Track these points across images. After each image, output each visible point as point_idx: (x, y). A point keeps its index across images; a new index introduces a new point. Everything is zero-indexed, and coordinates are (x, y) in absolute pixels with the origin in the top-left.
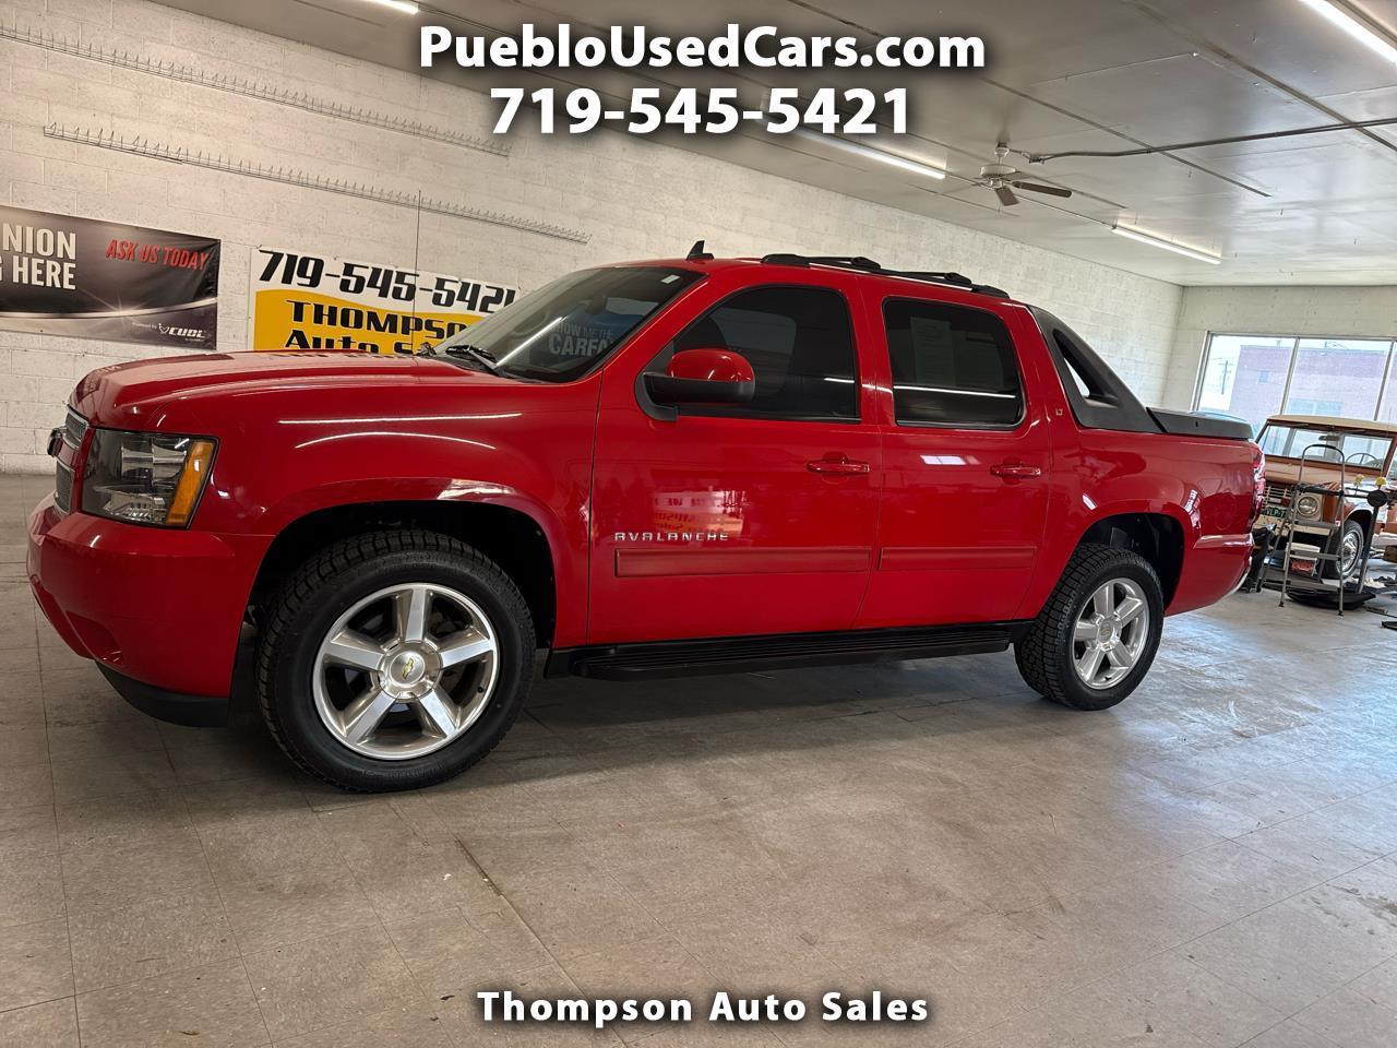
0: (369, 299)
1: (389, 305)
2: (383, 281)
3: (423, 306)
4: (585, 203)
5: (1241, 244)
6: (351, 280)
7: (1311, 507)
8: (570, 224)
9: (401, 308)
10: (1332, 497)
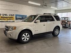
0: (5, 16)
1: (6, 16)
2: (5, 15)
3: (8, 16)
4: (18, 8)
5: (58, 8)
6: (3, 15)
7: (64, 22)
8: (17, 10)
9: (7, 16)
10: (65, 22)
